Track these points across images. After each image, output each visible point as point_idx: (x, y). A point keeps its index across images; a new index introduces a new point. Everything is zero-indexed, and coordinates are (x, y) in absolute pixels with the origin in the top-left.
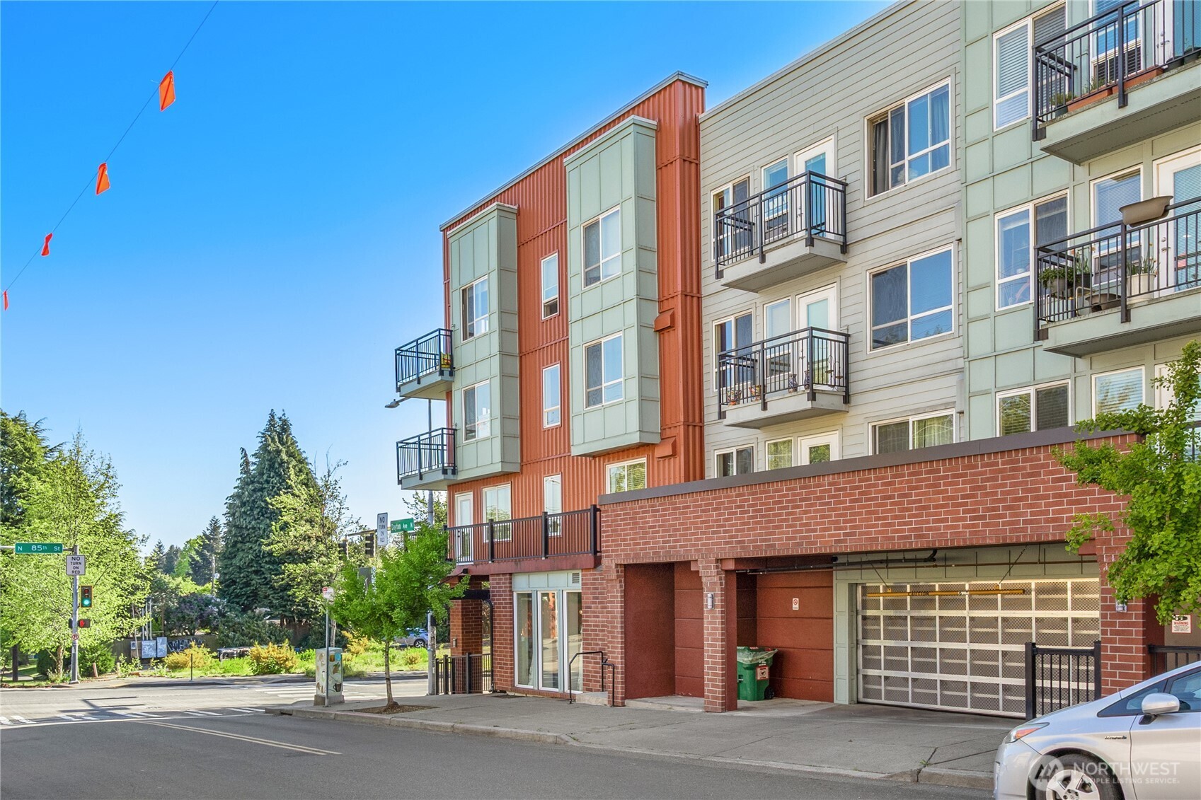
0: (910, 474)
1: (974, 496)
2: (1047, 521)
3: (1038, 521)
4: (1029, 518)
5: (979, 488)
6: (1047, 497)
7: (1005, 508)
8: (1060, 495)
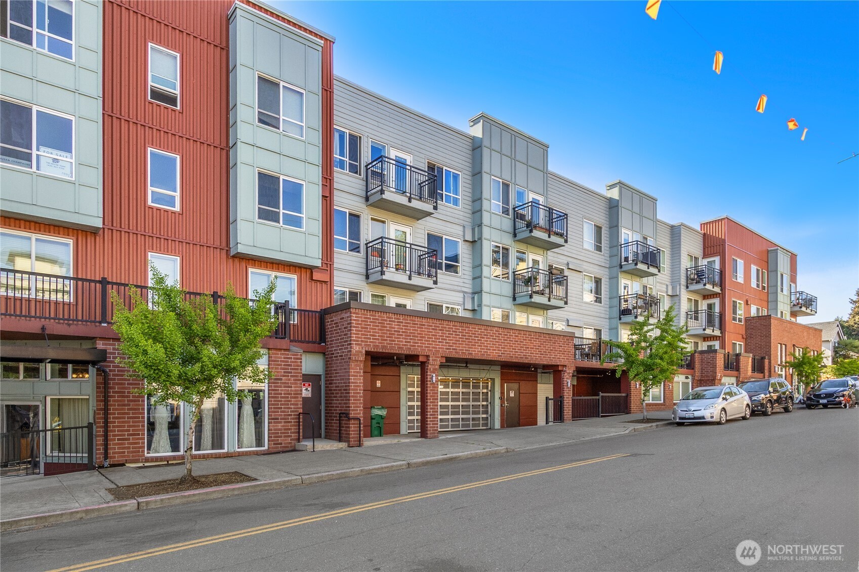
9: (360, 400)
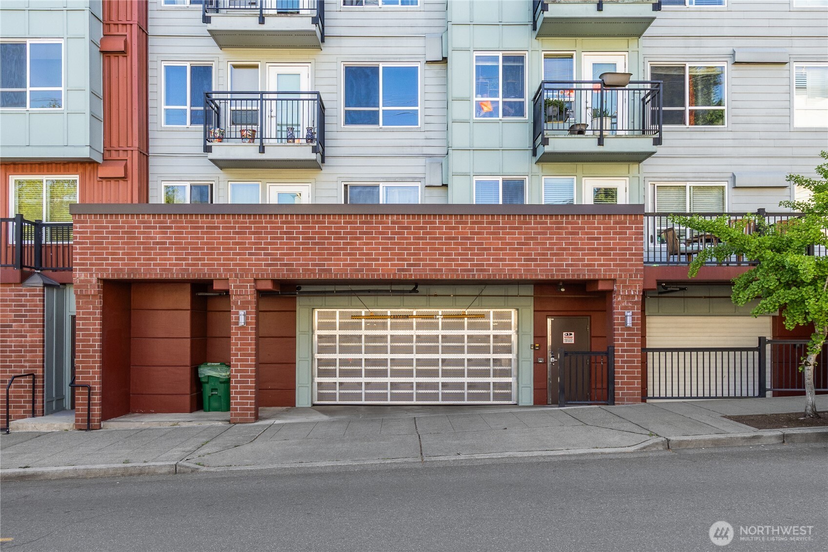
0: (472, 223)
1: (528, 244)
2: (583, 265)
3: (577, 265)
4: (570, 262)
5: (532, 239)
6: (584, 249)
7: (552, 254)
8: (593, 249)
9: (94, 357)
